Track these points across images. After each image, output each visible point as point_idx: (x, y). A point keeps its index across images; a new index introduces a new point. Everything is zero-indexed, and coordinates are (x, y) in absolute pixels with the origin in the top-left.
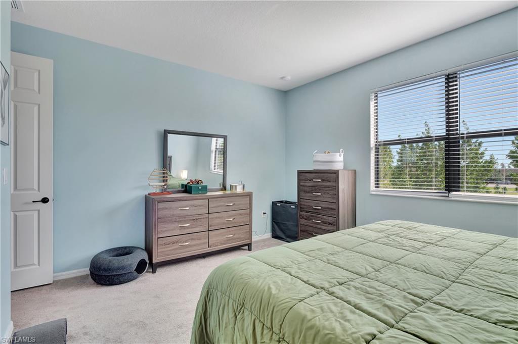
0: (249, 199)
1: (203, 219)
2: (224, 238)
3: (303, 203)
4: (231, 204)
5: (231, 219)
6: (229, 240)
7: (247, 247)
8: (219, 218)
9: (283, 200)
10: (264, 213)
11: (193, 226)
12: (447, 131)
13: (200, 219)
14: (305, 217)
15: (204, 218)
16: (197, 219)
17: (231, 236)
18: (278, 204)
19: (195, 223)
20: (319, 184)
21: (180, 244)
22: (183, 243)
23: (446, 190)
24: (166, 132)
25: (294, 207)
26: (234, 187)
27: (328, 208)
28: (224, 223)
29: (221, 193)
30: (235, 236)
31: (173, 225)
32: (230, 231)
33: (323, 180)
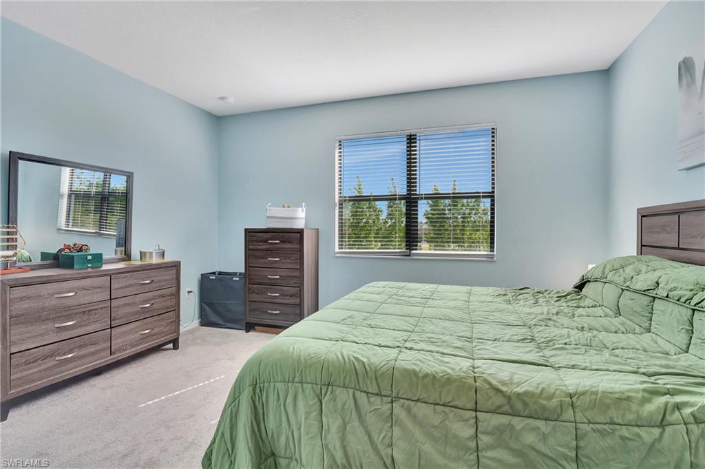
0: (175, 271)
1: (100, 311)
2: (137, 336)
3: (253, 273)
4: (148, 282)
5: (148, 305)
6: (146, 338)
7: (171, 345)
8: (128, 304)
9: (215, 271)
10: (189, 292)
11: (84, 323)
12: (408, 190)
13: (97, 309)
14: (256, 291)
15: (101, 308)
16: (90, 311)
17: (147, 331)
18: (211, 277)
19: (86, 317)
20: (279, 246)
21: (57, 358)
22: (64, 354)
23: (407, 249)
24: (14, 158)
25: (238, 279)
26: (148, 255)
27: (288, 277)
28: (137, 313)
29: (121, 265)
30: (154, 331)
31: (44, 327)
32: (146, 324)
33: (282, 242)
